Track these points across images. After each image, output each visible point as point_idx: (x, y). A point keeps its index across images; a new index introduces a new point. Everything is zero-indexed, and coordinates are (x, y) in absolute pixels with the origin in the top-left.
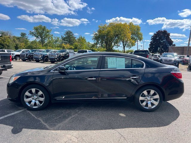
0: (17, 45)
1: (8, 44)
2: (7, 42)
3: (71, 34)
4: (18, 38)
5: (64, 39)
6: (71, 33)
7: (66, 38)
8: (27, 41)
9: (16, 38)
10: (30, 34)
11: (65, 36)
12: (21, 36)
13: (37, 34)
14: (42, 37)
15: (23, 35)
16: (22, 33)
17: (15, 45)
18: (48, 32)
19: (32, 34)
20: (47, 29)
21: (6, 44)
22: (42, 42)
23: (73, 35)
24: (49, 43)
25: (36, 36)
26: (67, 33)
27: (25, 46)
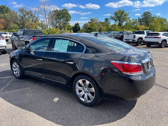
0: (101, 29)
1: (94, 28)
2: (94, 27)
3: (149, 15)
4: (102, 23)
5: (140, 21)
6: (149, 13)
7: (143, 19)
8: (109, 25)
9: (101, 23)
10: (111, 18)
11: (142, 18)
12: (105, 20)
13: (116, 18)
14: (120, 21)
15: (107, 20)
16: (106, 19)
17: (99, 29)
18: (126, 15)
19: (112, 18)
20: (125, 12)
21: (93, 29)
22: (120, 25)
23: (151, 15)
24: (126, 25)
25: (115, 20)
26: (145, 14)
27: (106, 29)
